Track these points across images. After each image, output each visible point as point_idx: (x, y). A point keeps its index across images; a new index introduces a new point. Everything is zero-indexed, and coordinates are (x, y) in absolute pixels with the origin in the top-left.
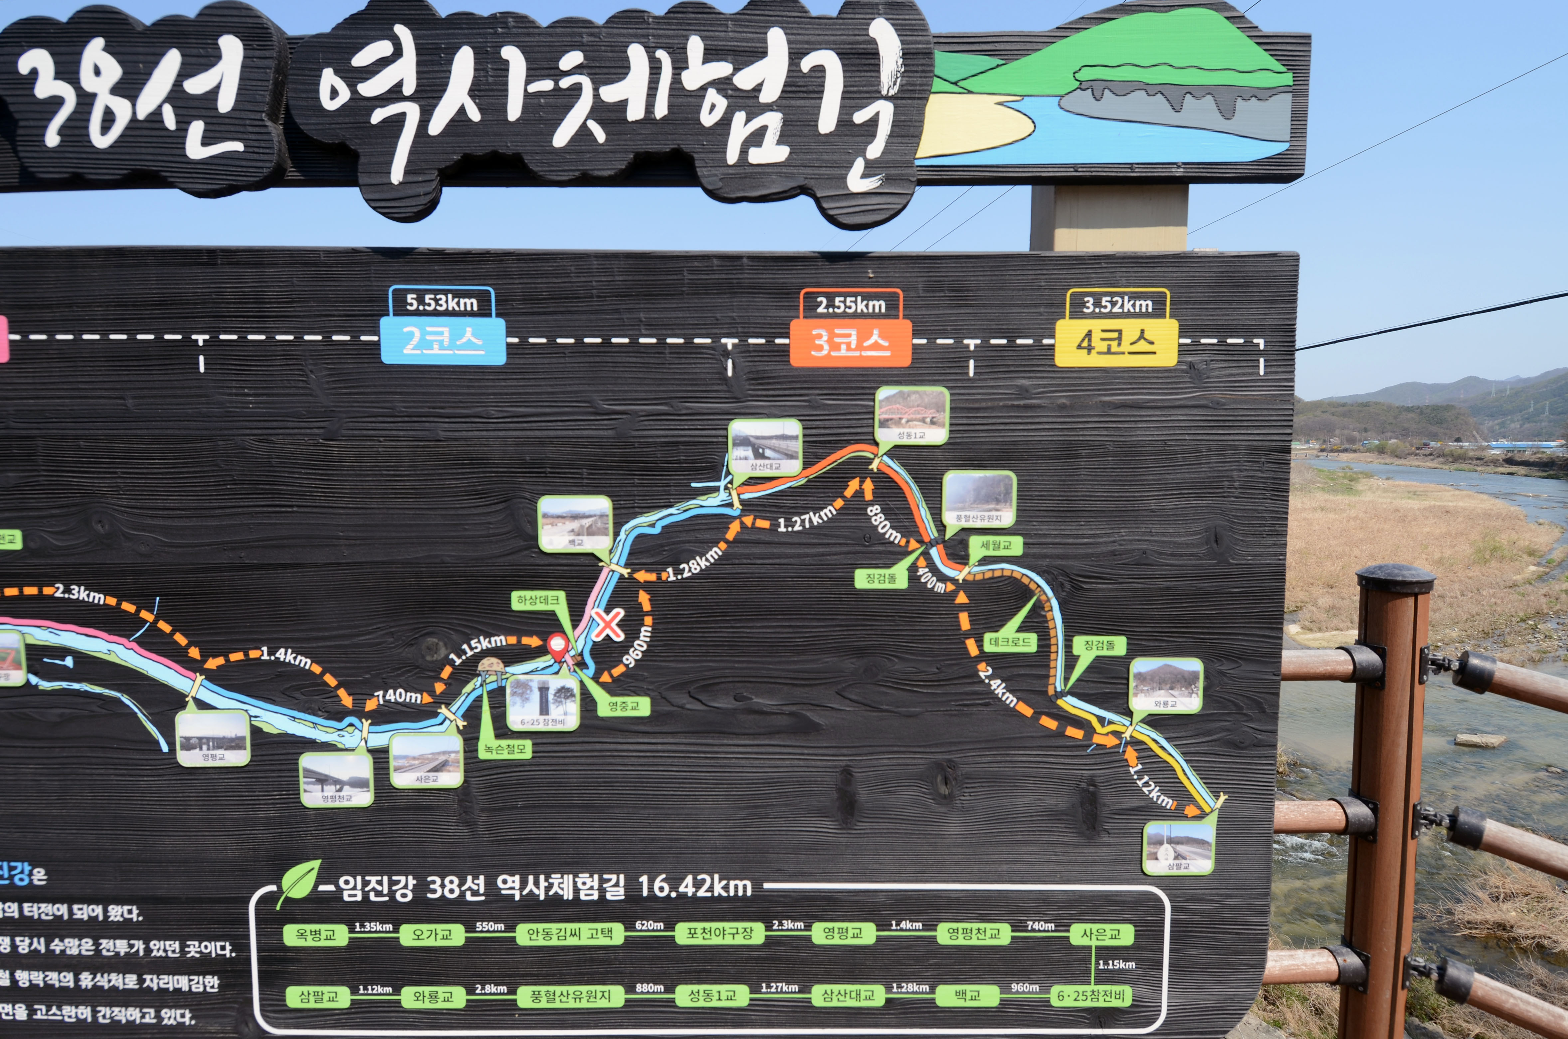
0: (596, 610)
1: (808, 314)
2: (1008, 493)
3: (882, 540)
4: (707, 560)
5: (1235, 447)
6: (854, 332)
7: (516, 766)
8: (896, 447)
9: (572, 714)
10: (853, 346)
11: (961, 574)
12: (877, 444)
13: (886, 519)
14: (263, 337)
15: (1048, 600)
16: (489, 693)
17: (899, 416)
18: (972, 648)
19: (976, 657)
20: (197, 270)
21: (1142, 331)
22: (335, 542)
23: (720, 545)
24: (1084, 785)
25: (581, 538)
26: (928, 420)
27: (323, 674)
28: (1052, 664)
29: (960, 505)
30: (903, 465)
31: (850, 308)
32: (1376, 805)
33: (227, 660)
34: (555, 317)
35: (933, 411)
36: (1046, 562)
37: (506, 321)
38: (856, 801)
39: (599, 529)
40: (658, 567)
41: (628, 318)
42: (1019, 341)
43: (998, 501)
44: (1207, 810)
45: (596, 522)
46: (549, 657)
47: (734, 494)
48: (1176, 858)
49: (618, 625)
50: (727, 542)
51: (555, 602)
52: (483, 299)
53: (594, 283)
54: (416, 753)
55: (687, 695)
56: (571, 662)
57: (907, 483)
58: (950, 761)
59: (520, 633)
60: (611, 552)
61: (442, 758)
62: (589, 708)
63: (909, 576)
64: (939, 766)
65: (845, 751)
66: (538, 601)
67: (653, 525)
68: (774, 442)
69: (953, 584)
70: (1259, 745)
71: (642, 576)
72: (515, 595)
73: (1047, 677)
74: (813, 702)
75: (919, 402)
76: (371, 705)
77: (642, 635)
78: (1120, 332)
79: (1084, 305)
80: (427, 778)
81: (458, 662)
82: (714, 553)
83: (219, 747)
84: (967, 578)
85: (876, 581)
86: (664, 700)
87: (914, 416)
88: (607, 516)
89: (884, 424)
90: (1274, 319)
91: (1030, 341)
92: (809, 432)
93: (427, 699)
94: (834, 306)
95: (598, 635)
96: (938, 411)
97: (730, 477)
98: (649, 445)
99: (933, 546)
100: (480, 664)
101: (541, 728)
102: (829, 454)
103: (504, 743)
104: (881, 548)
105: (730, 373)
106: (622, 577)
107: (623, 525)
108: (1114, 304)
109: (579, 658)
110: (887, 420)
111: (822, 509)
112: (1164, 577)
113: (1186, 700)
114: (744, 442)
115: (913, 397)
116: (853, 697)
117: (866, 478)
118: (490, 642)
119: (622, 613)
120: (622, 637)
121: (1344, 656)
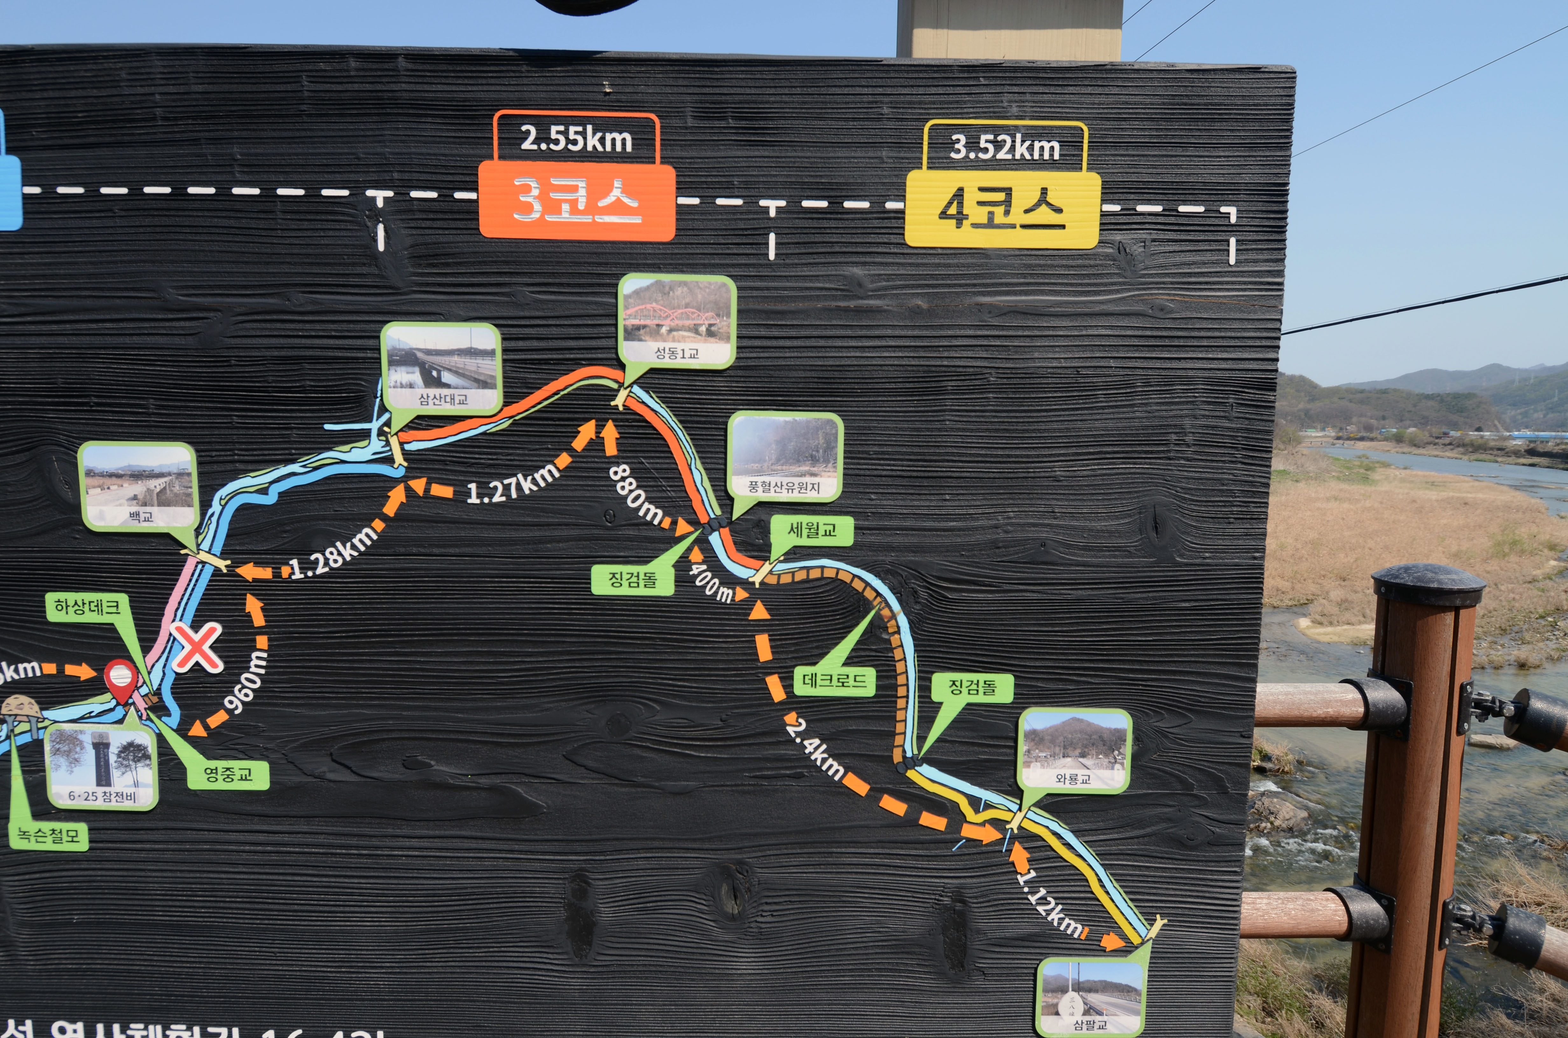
0: (177, 623)
1: (507, 152)
2: (830, 447)
3: (634, 519)
4: (354, 547)
5: (1188, 380)
6: (582, 184)
7: (64, 863)
8: (652, 371)
9: (146, 786)
10: (581, 206)
11: (758, 575)
12: (622, 366)
13: (638, 487)
15: (894, 616)
16: (20, 749)
17: (657, 322)
18: (776, 690)
19: (781, 703)
21: (1044, 191)
23: (373, 525)
24: (947, 901)
25: (148, 509)
26: (703, 329)
28: (900, 715)
29: (755, 466)
30: (664, 400)
31: (575, 142)
32: (1390, 898)
34: (98, 152)
35: (710, 314)
36: (891, 557)
37: (22, 160)
38: (594, 924)
39: (176, 495)
40: (275, 557)
41: (212, 155)
42: (848, 204)
43: (814, 460)
44: (1136, 940)
45: (171, 484)
46: (108, 696)
47: (394, 441)
48: (1086, 1013)
49: (211, 647)
50: (385, 519)
51: (114, 610)
53: (157, 97)
55: (328, 759)
56: (142, 705)
57: (672, 429)
58: (740, 862)
59: (61, 658)
60: (198, 531)
62: (174, 776)
63: (676, 576)
64: (725, 872)
65: (577, 847)
66: (87, 606)
67: (264, 491)
68: (456, 361)
69: (744, 589)
70: (1216, 842)
71: (249, 572)
72: (51, 598)
73: (893, 734)
74: (527, 771)
75: (687, 300)
77: (252, 664)
78: (1008, 191)
79: (951, 145)
82: (365, 537)
84: (766, 581)
85: (625, 583)
86: (291, 766)
87: (680, 323)
88: (189, 474)
89: (632, 334)
90: (1252, 175)
91: (865, 205)
92: (512, 344)
94: (549, 140)
95: (181, 664)
96: (718, 315)
97: (386, 416)
98: (254, 362)
99: (713, 530)
100: (4, 705)
101: (99, 805)
102: (545, 381)
103: (46, 826)
104: (632, 532)
105: (381, 246)
106: (217, 571)
107: (218, 490)
108: (998, 146)
109: (155, 699)
110: (638, 328)
111: (538, 468)
112: (1074, 583)
113: (1106, 773)
114: (406, 358)
115: (679, 291)
116: (590, 763)
117: (607, 420)
118: (16, 671)
119: (219, 629)
120: (221, 667)
121: (1352, 694)
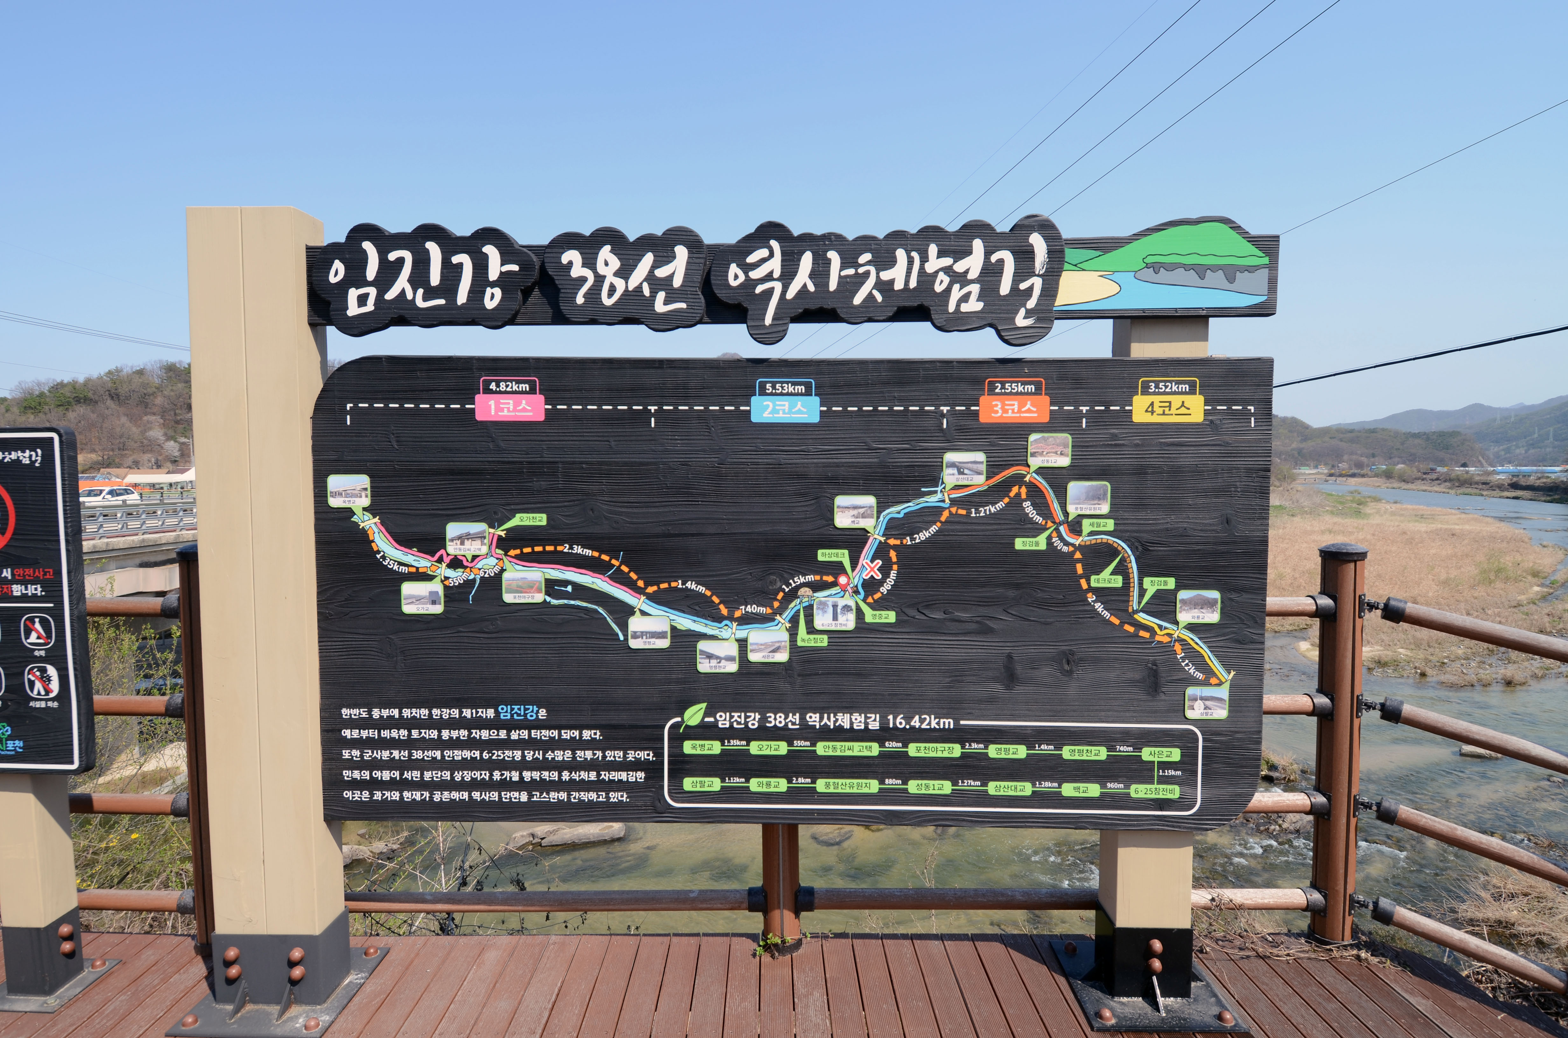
0: (865, 561)
1: (990, 393)
2: (1105, 494)
3: (1031, 521)
4: (929, 532)
5: (1238, 469)
6: (1016, 403)
7: (818, 650)
8: (1040, 468)
9: (851, 621)
10: (1016, 411)
11: (1077, 541)
12: (1029, 466)
13: (1033, 509)
14: (687, 408)
15: (1129, 556)
16: (804, 608)
17: (1042, 450)
18: (1084, 584)
19: (1086, 590)
20: (652, 371)
21: (1183, 402)
22: (721, 521)
23: (937, 524)
24: (1150, 665)
25: (858, 519)
26: (1059, 453)
27: (711, 596)
28: (1131, 594)
29: (1077, 501)
30: (1044, 478)
31: (1014, 389)
32: (1332, 696)
33: (659, 588)
34: (847, 396)
35: (1062, 447)
36: (1128, 534)
37: (820, 398)
38: (1015, 673)
39: (868, 515)
40: (901, 536)
41: (887, 396)
42: (1112, 408)
43: (1099, 499)
44: (1223, 680)
45: (867, 510)
46: (838, 587)
47: (946, 494)
48: (1205, 709)
49: (877, 569)
50: (941, 522)
51: (843, 556)
52: (808, 386)
53: (870, 376)
54: (763, 642)
55: (917, 610)
56: (850, 591)
57: (1046, 488)
58: (1070, 650)
59: (822, 574)
60: (874, 528)
61: (777, 645)
62: (860, 617)
63: (1047, 542)
64: (1064, 654)
65: (1008, 644)
66: (833, 555)
67: (899, 513)
68: (970, 465)
69: (1072, 547)
70: (1253, 642)
71: (892, 542)
72: (820, 552)
73: (1129, 601)
74: (990, 615)
75: (1054, 442)
76: (737, 614)
77: (891, 575)
78: (1170, 402)
79: (1149, 387)
80: (768, 656)
81: (787, 590)
82: (934, 529)
83: (652, 637)
84: (1081, 544)
85: (1028, 545)
86: (903, 613)
87: (1050, 451)
88: (873, 507)
89: (1033, 455)
90: (1259, 395)
91: (1118, 408)
92: (990, 459)
93: (769, 611)
94: (1005, 389)
95: (866, 576)
96: (1065, 447)
97: (944, 485)
98: (898, 467)
99: (1061, 525)
100: (799, 591)
101: (833, 628)
102: (1001, 472)
103: (812, 637)
104: (1030, 526)
105: (945, 426)
106: (880, 542)
107: (882, 512)
108: (1166, 387)
109: (855, 588)
110: (1035, 453)
111: (997, 503)
112: (1197, 543)
113: (1211, 615)
114: (952, 465)
115: (1050, 439)
116: (1013, 613)
117: (1022, 485)
118: (805, 579)
119: (881, 562)
120: (880, 577)
121: (1311, 601)
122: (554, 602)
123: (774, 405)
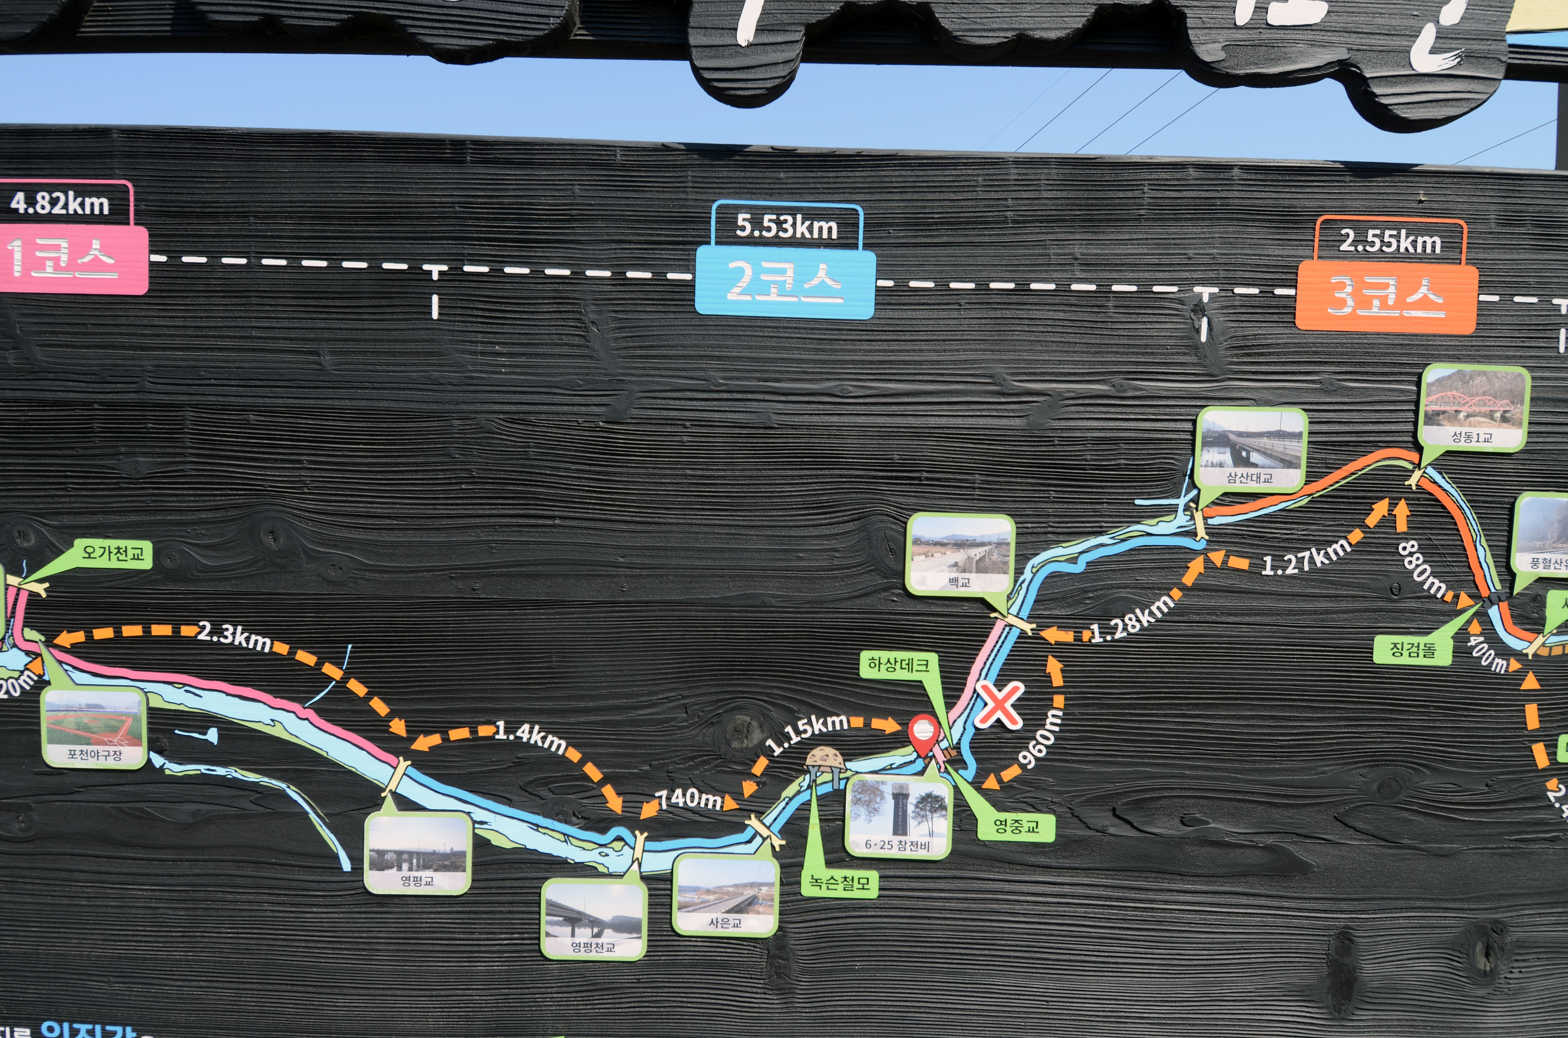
0: (982, 682)
1: (1324, 254)
3: (1417, 592)
4: (1151, 614)
6: (1392, 282)
7: (855, 909)
8: (1448, 453)
9: (940, 836)
10: (1391, 302)
11: (1531, 646)
12: (1419, 449)
13: (1425, 562)
14: (526, 271)
16: (819, 798)
17: (1455, 408)
18: (1540, 755)
19: (1544, 770)
20: (434, 169)
22: (612, 571)
23: (1171, 593)
25: (967, 575)
26: (1498, 415)
27: (582, 762)
29: (1538, 544)
30: (1455, 481)
31: (1389, 245)
33: (446, 739)
34: (949, 251)
35: (1505, 402)
37: (878, 256)
38: (1356, 979)
39: (994, 563)
40: (1077, 623)
41: (1055, 254)
45: (990, 553)
46: (910, 749)
47: (1198, 516)
49: (1013, 706)
50: (1183, 588)
51: (924, 668)
52: (847, 222)
53: (1010, 202)
54: (711, 885)
55: (1110, 814)
56: (941, 758)
57: (1460, 508)
58: (1495, 922)
59: (869, 712)
60: (1009, 598)
61: (749, 893)
62: (964, 827)
63: (1455, 647)
64: (1479, 930)
65: (1344, 906)
66: (898, 664)
67: (1073, 560)
68: (1265, 442)
69: (1518, 660)
71: (1053, 635)
72: (865, 656)
74: (1299, 831)
75: (1485, 388)
76: (649, 810)
77: (1048, 721)
80: (726, 922)
81: (778, 751)
82: (1162, 604)
83: (426, 867)
84: (1538, 652)
85: (1406, 653)
86: (1075, 820)
87: (1477, 409)
88: (1008, 544)
89: (1433, 419)
92: (1317, 428)
93: (730, 804)
95: (983, 721)
96: (1513, 403)
97: (1195, 492)
98: (1073, 441)
99: (1493, 604)
100: (809, 756)
101: (894, 853)
102: (1346, 462)
103: (839, 873)
104: (1414, 604)
105: (1204, 338)
106: (1023, 635)
107: (1029, 559)
109: (954, 753)
110: (1438, 413)
111: (1330, 543)
114: (1219, 440)
115: (1478, 380)
116: (1360, 825)
117: (1400, 499)
118: (825, 724)
119: (1022, 688)
120: (1020, 724)
122: (174, 769)
123: (756, 273)
